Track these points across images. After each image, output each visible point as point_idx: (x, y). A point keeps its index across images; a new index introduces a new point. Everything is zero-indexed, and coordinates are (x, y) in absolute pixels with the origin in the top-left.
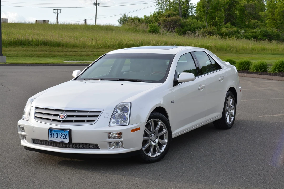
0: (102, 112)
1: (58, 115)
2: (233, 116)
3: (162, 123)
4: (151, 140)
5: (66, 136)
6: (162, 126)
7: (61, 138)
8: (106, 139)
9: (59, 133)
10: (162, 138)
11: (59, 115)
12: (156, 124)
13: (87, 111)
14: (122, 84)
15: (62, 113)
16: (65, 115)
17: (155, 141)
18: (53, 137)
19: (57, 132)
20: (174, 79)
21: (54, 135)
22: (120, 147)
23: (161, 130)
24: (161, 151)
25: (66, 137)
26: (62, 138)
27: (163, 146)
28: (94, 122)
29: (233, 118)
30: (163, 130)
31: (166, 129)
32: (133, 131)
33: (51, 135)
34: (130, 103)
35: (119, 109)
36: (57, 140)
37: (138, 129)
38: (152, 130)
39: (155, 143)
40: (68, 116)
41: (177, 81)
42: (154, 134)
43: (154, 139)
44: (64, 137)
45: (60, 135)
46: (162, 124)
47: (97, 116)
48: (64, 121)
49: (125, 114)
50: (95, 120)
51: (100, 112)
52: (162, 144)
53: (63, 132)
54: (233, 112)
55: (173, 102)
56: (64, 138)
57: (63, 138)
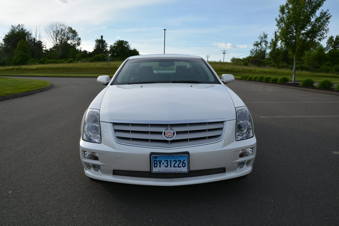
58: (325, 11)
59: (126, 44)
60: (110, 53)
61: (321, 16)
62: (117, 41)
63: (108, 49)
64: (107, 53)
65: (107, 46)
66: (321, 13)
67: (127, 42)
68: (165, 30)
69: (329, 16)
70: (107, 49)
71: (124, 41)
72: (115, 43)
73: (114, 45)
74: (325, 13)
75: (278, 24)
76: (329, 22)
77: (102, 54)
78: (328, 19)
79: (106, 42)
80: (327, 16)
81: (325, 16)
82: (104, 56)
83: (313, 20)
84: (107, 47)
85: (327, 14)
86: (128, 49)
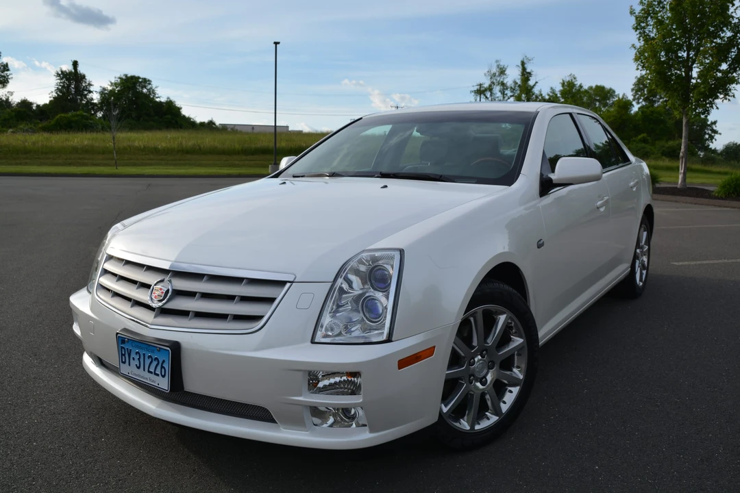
0: (288, 285)
1: (147, 286)
2: (644, 269)
3: (510, 318)
4: (472, 377)
5: (162, 367)
6: (511, 328)
7: (149, 371)
8: (300, 395)
9: (144, 354)
10: (507, 364)
11: (151, 288)
12: (490, 321)
13: (238, 280)
14: (386, 187)
15: (162, 281)
16: (168, 290)
17: (485, 377)
18: (129, 365)
19: (137, 346)
20: (542, 175)
21: (132, 356)
22: (354, 425)
23: (505, 339)
24: (504, 408)
25: (163, 370)
26: (152, 372)
27: (511, 392)
28: (257, 324)
29: (644, 272)
30: (511, 338)
31: (521, 337)
32: (403, 363)
33: (124, 355)
34: (397, 255)
35: (357, 272)
36: (142, 377)
37: (429, 352)
38: (475, 343)
39: (483, 384)
40: (179, 293)
41: (551, 180)
42: (483, 357)
43: (481, 371)
44: (158, 372)
45: (147, 362)
46: (510, 321)
47: (270, 300)
48: (164, 312)
49: (379, 295)
50: (259, 318)
51: (281, 284)
52: (506, 385)
53: (153, 352)
54: (645, 259)
55: (540, 245)
57: (155, 374)
59: (145, 87)
60: (101, 109)
62: (120, 78)
63: (96, 98)
64: (93, 109)
65: (92, 89)
67: (149, 81)
68: (276, 43)
70: (92, 99)
71: (139, 78)
72: (113, 81)
73: (110, 88)
77: (78, 113)
79: (88, 78)
82: (83, 116)
84: (90, 92)
86: (152, 101)
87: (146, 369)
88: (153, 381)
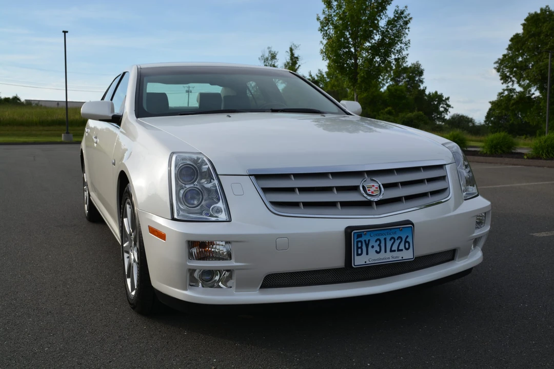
5: (406, 242)
7: (391, 251)
9: (385, 239)
18: (367, 254)
19: (377, 235)
21: (370, 245)
25: (407, 245)
26: (394, 251)
33: (361, 248)
36: (380, 259)
44: (402, 247)
45: (389, 244)
53: (395, 233)
56: (402, 250)
57: (399, 250)
58: (401, 8)
61: (395, 17)
66: (396, 12)
69: (408, 17)
74: (402, 13)
75: (323, 27)
76: (409, 28)
78: (406, 23)
80: (406, 17)
81: (402, 17)
83: (382, 23)
85: (405, 13)
87: (388, 249)
88: (397, 257)
